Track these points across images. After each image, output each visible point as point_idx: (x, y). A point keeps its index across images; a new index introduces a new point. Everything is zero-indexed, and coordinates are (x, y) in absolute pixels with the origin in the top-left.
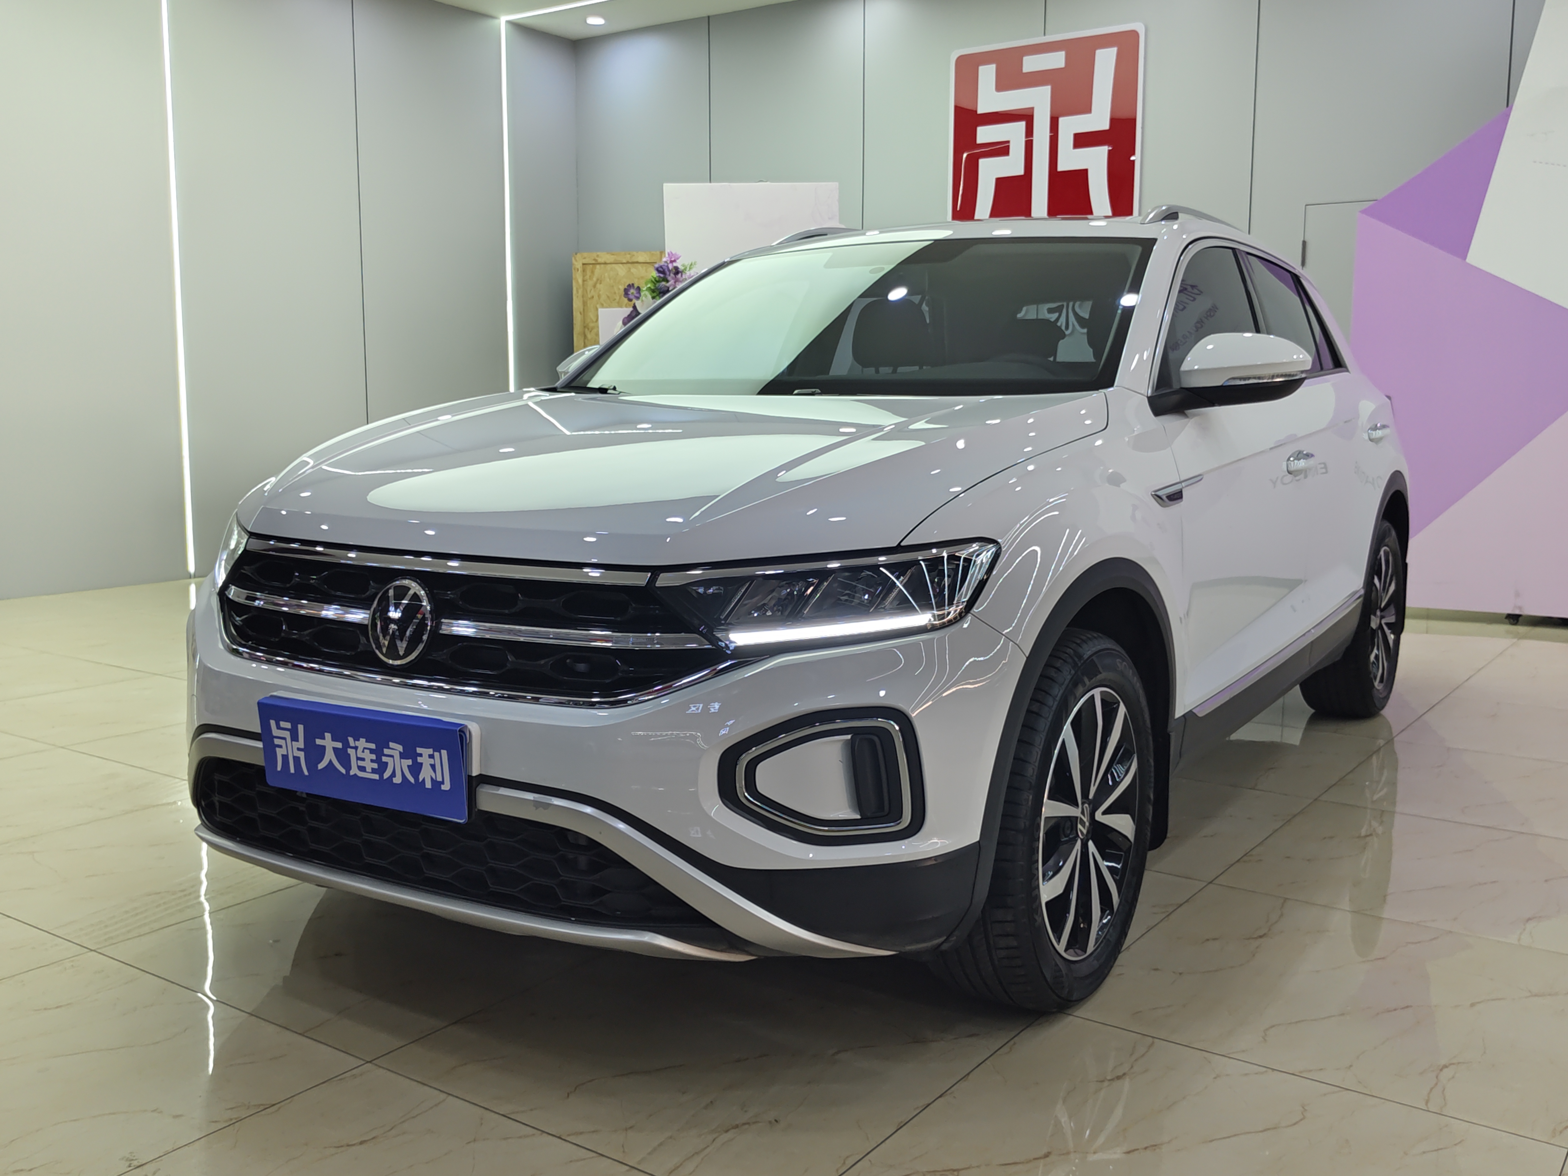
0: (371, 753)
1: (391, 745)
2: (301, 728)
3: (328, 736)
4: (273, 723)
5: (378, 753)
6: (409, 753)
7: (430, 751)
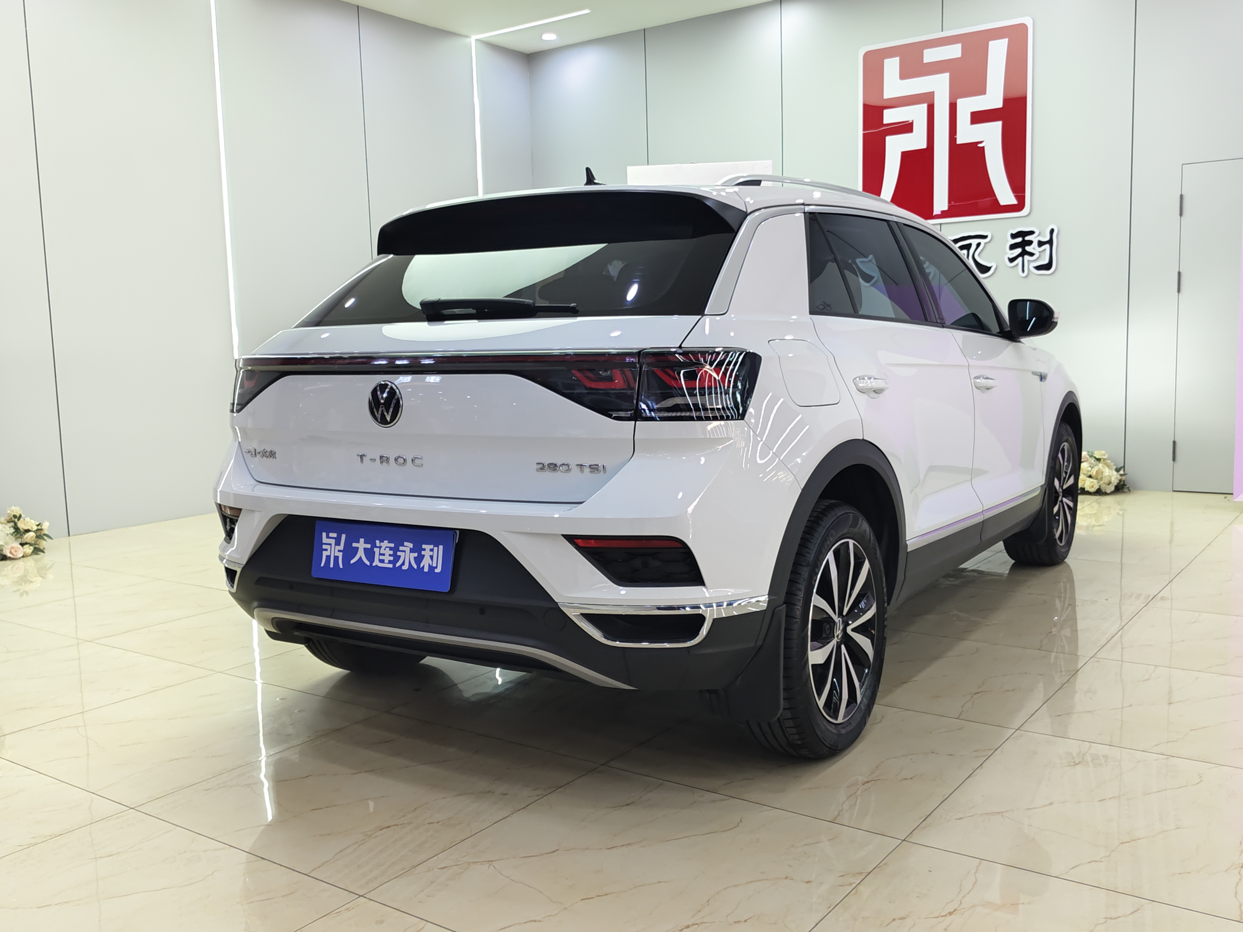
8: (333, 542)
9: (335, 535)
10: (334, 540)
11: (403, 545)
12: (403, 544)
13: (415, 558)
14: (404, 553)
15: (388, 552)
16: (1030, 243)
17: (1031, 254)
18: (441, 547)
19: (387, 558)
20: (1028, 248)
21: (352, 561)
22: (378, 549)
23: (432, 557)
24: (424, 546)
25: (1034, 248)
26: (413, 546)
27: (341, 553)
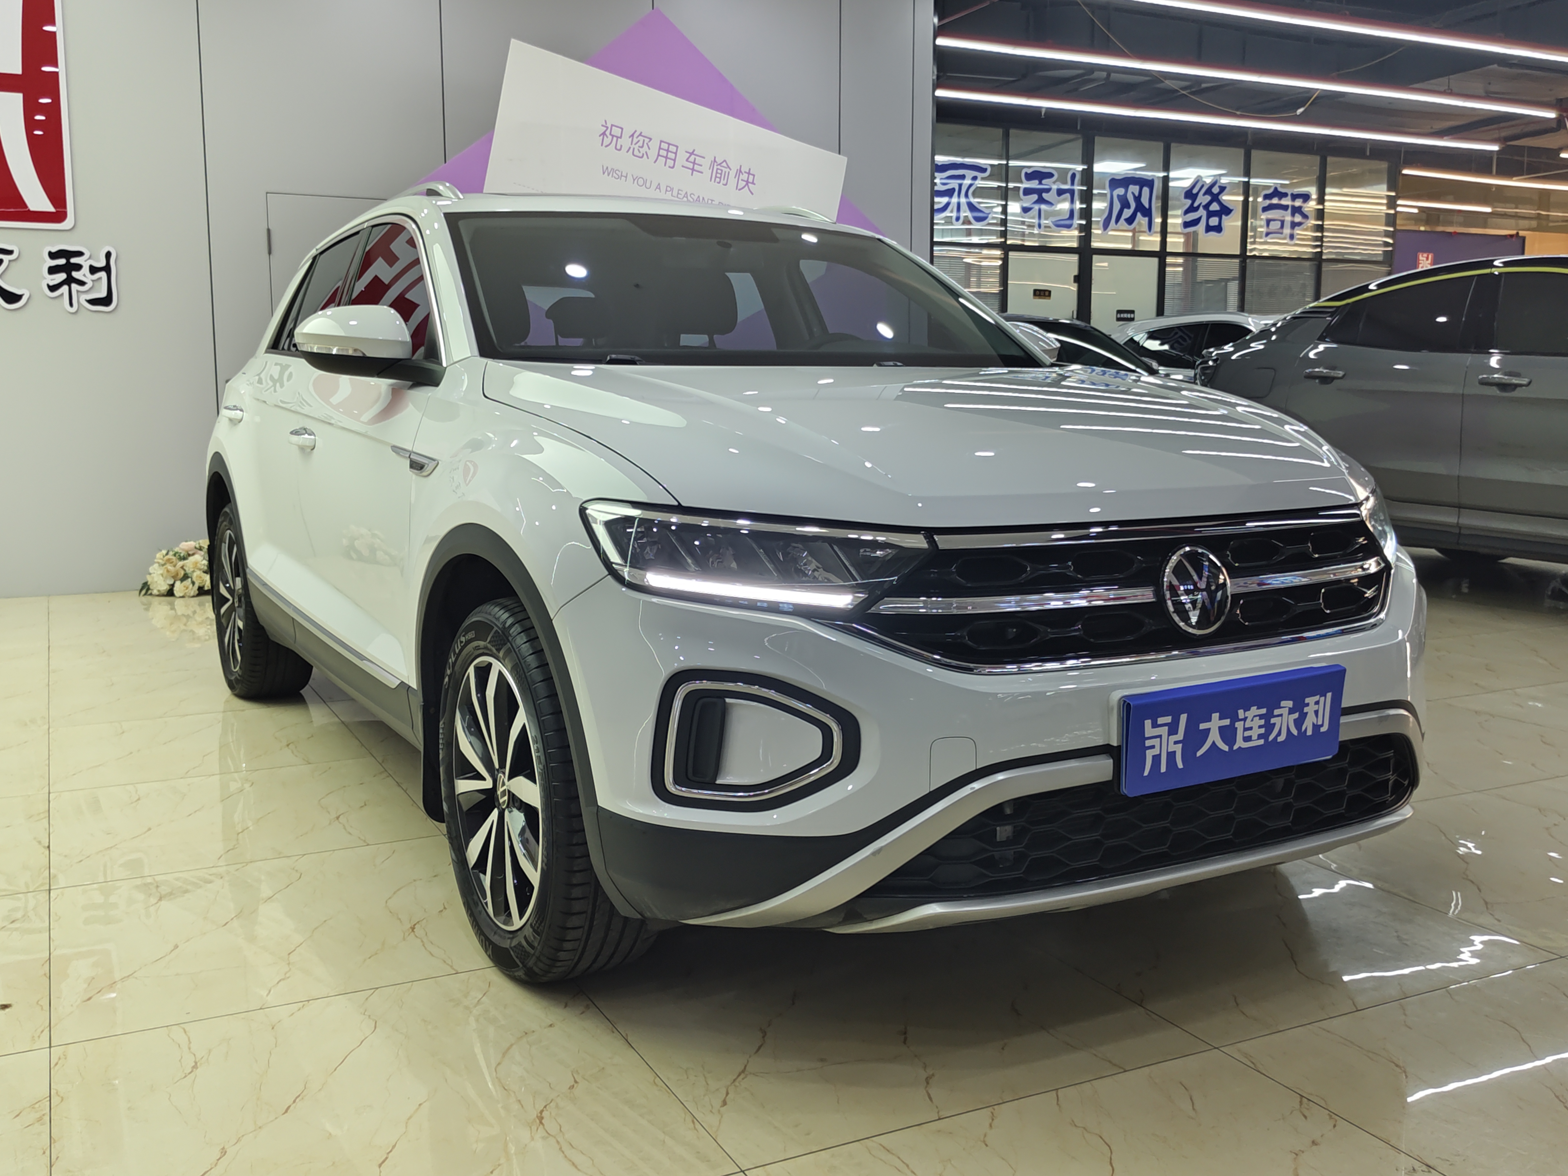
0: (1260, 719)
1: (1283, 703)
2: (1184, 718)
3: (1216, 716)
4: (1148, 723)
5: (1267, 717)
6: (1299, 707)
7: (1317, 698)
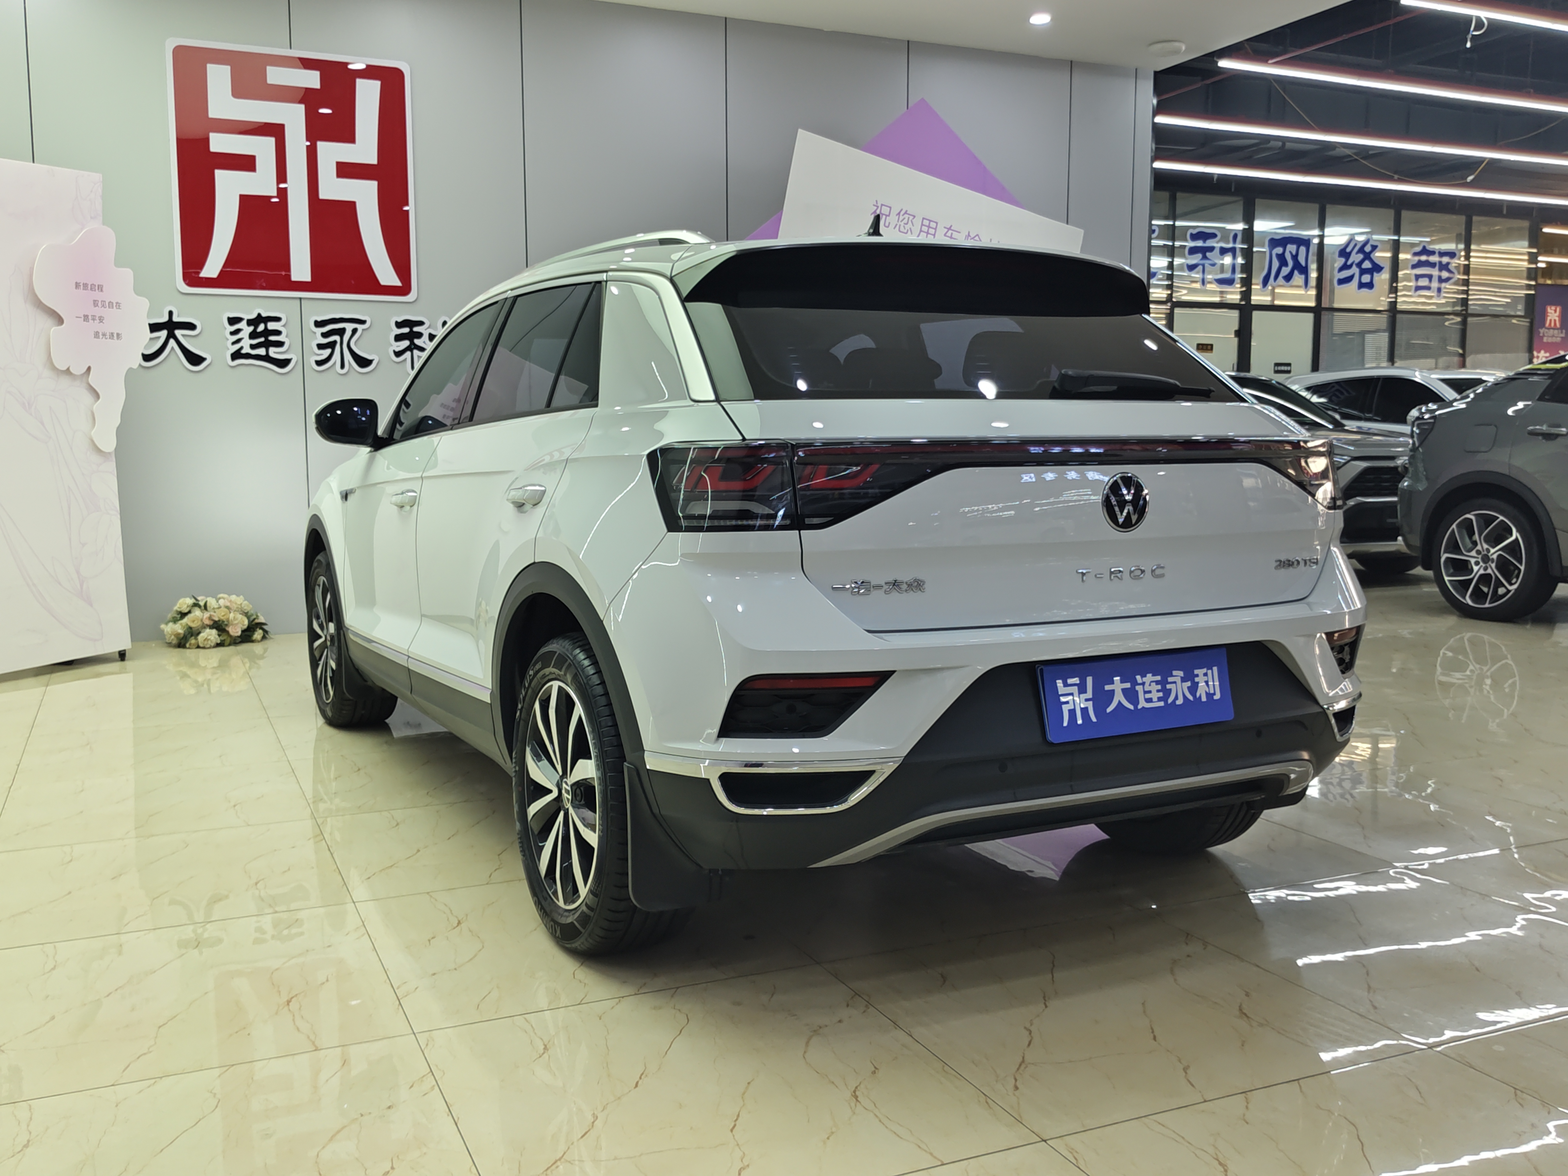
8: (1075, 690)
9: (1076, 680)
10: (1076, 688)
11: (1172, 676)
12: (1172, 673)
13: (1188, 688)
14: (1174, 685)
15: (1155, 687)
16: (419, 335)
17: (422, 349)
18: (1215, 669)
19: (1155, 696)
20: (417, 342)
21: (1109, 710)
22: (1141, 686)
23: (1207, 682)
24: (1196, 672)
25: (424, 342)
26: (1184, 674)
27: (1091, 703)
